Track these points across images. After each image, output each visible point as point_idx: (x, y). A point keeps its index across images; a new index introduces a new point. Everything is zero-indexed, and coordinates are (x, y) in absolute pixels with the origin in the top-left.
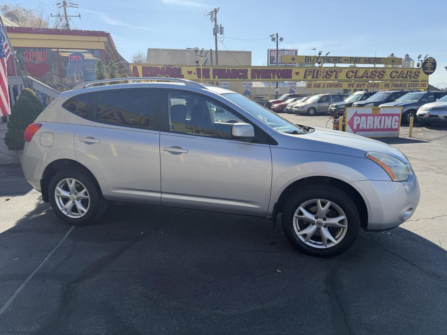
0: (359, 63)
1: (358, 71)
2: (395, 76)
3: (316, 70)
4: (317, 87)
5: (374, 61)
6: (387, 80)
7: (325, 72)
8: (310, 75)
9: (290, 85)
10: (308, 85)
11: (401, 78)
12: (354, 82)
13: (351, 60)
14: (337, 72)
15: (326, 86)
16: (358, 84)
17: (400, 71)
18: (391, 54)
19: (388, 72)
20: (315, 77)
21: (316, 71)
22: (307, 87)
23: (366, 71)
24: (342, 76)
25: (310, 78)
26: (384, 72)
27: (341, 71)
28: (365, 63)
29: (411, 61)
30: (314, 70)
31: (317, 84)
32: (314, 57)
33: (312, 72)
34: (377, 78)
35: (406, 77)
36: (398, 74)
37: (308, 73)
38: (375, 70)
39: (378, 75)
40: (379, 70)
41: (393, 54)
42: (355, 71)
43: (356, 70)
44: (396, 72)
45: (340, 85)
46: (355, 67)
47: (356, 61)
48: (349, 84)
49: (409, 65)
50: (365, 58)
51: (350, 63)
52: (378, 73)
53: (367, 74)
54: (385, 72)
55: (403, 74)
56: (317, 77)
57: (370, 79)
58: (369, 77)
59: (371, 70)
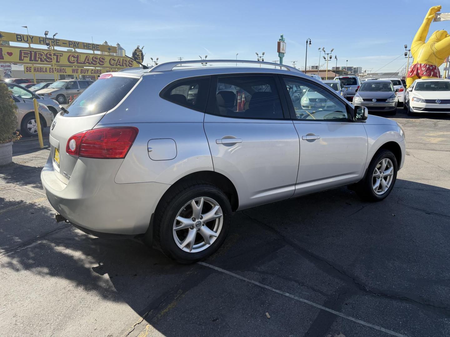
0: (78, 48)
1: (79, 56)
2: (114, 63)
3: (33, 51)
4: (38, 71)
5: (93, 47)
6: (107, 67)
7: (44, 55)
8: (26, 57)
9: (3, 68)
10: (27, 69)
11: (119, 66)
12: (78, 68)
13: (69, 44)
14: (57, 56)
15: (49, 70)
16: (81, 70)
17: (117, 59)
18: (105, 42)
19: (107, 59)
20: (33, 59)
21: (33, 53)
22: (25, 71)
23: (87, 57)
24: (64, 60)
25: (27, 60)
26: (103, 59)
27: (62, 55)
28: (84, 48)
29: (123, 50)
30: (31, 52)
31: (38, 68)
32: (27, 36)
33: (28, 53)
34: (98, 65)
35: (123, 66)
36: (116, 62)
37: (24, 54)
38: (95, 57)
39: (99, 61)
40: (99, 57)
41: (106, 42)
42: (77, 56)
43: (76, 54)
44: (114, 60)
45: (63, 70)
46: (75, 52)
47: (75, 45)
48: (72, 69)
49: (121, 53)
50: (83, 43)
51: (69, 47)
52: (98, 60)
53: (88, 60)
54: (105, 59)
55: (119, 62)
56: (35, 60)
57: (92, 65)
58: (90, 63)
59: (91, 57)
